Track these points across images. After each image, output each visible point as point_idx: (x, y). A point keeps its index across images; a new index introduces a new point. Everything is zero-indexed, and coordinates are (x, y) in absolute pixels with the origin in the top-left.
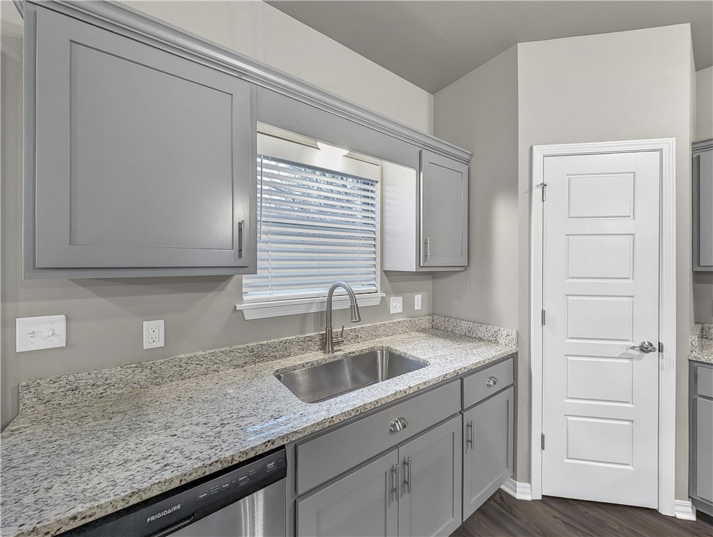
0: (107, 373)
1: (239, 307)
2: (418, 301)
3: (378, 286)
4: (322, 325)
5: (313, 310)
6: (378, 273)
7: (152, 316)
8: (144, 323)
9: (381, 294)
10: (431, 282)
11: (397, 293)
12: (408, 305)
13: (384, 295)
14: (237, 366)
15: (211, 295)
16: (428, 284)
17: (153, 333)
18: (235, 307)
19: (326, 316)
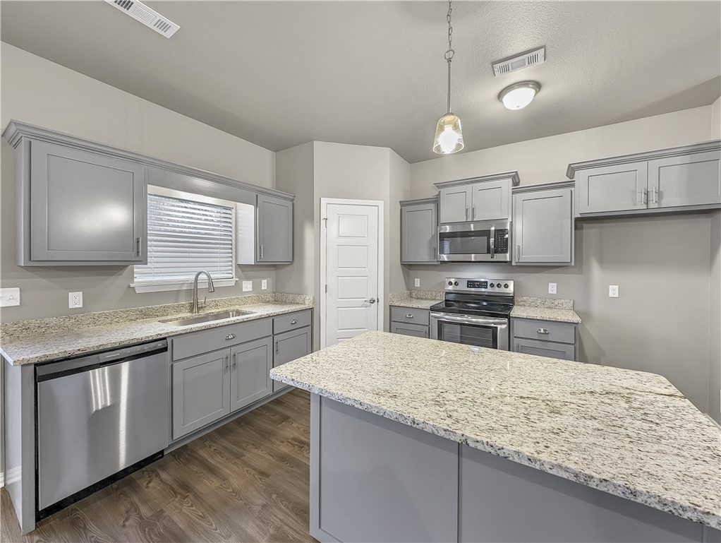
0: (47, 320)
1: (132, 285)
2: (264, 284)
3: (234, 274)
4: (191, 298)
5: (185, 288)
6: (234, 266)
7: (75, 289)
8: (70, 293)
9: (235, 279)
10: (274, 272)
11: (248, 279)
12: (256, 286)
13: (238, 279)
14: (131, 320)
15: (114, 277)
16: (273, 273)
17: (75, 300)
18: (129, 285)
19: (193, 291)
